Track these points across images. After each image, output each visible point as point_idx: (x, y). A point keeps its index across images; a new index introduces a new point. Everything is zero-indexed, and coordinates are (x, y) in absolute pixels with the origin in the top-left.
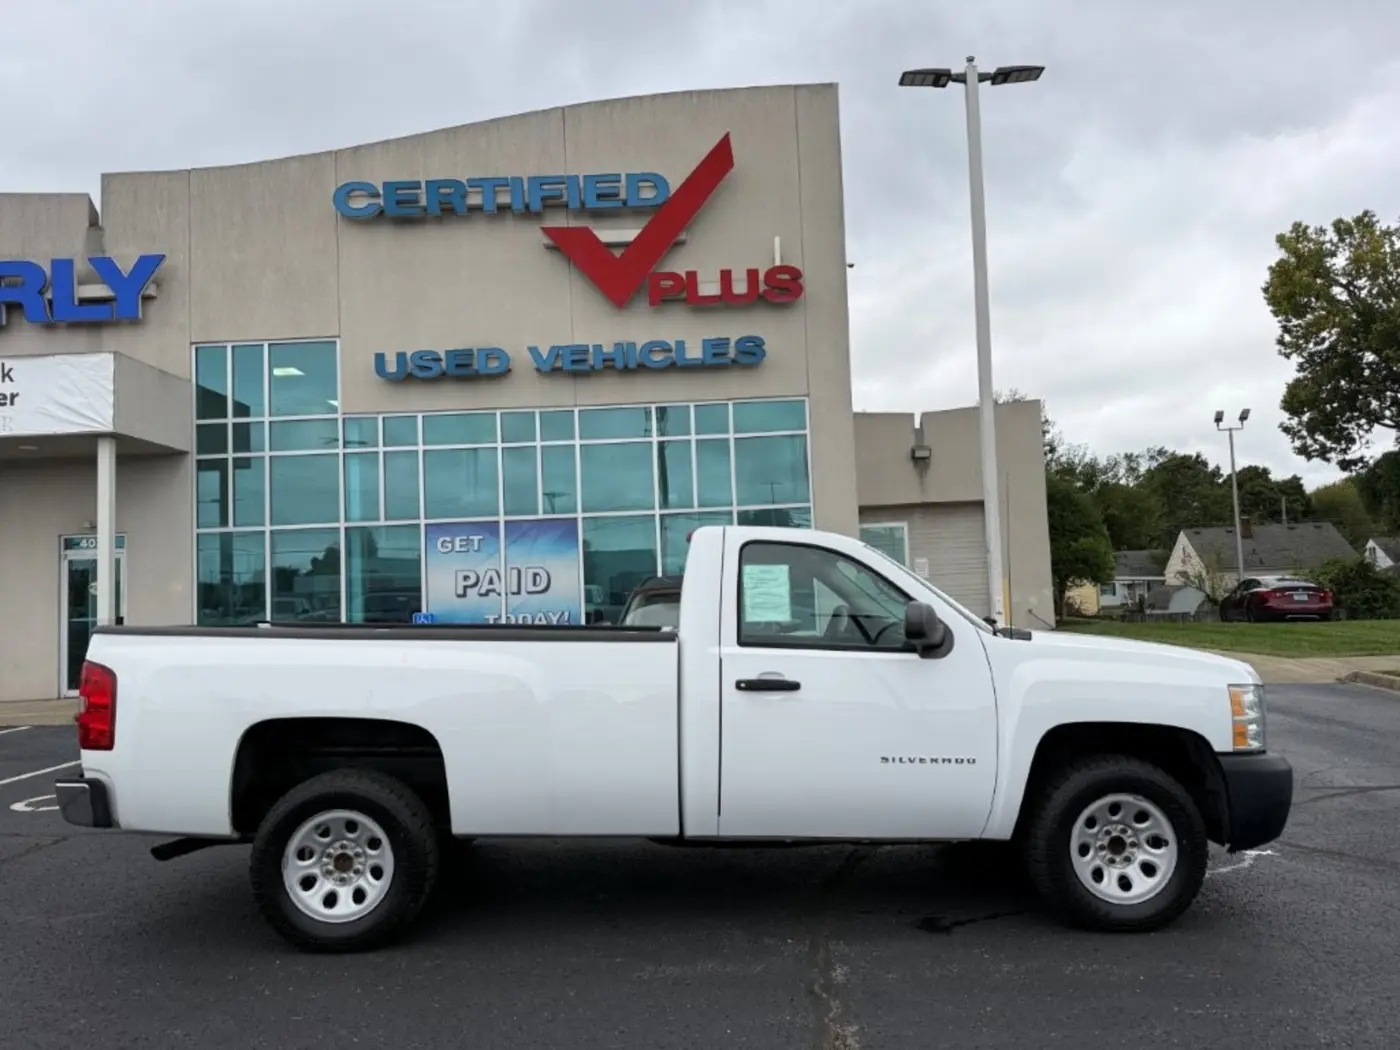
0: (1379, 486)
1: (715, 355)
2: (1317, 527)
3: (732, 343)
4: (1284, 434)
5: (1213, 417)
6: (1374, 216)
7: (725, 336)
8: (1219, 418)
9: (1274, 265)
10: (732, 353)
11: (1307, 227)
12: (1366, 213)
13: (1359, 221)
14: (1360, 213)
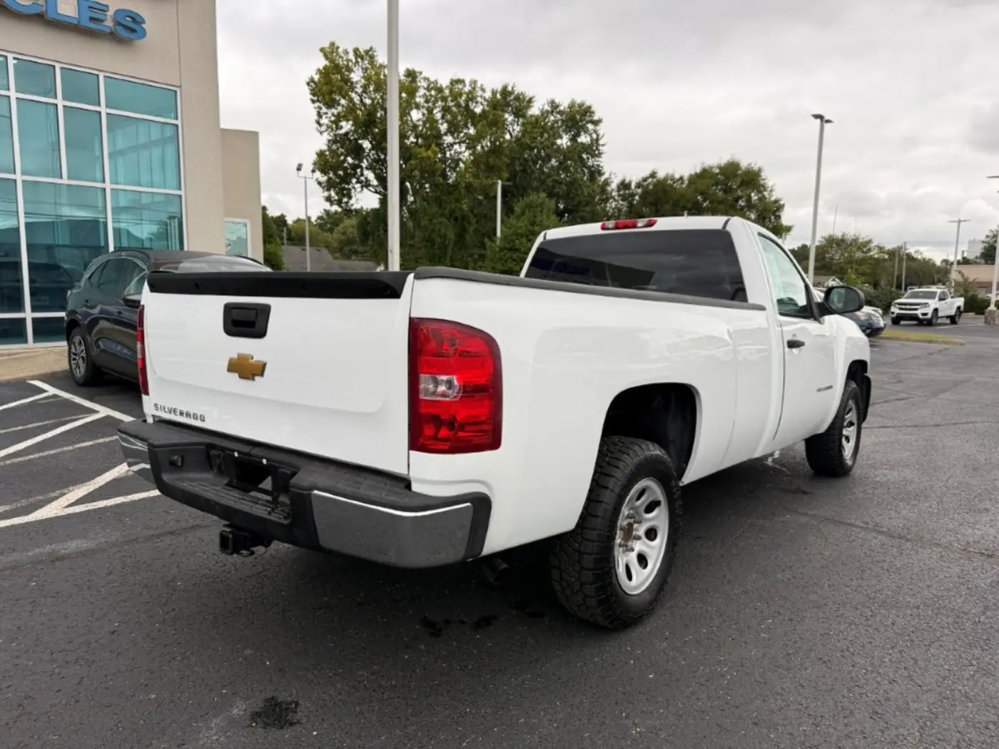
0: (368, 229)
1: (92, 19)
2: (319, 250)
3: (110, 13)
4: (318, 186)
5: (295, 166)
6: (375, 51)
7: (105, 3)
8: (299, 169)
9: (321, 68)
10: (109, 23)
11: (338, 48)
12: (371, 49)
13: (367, 52)
14: (368, 48)
